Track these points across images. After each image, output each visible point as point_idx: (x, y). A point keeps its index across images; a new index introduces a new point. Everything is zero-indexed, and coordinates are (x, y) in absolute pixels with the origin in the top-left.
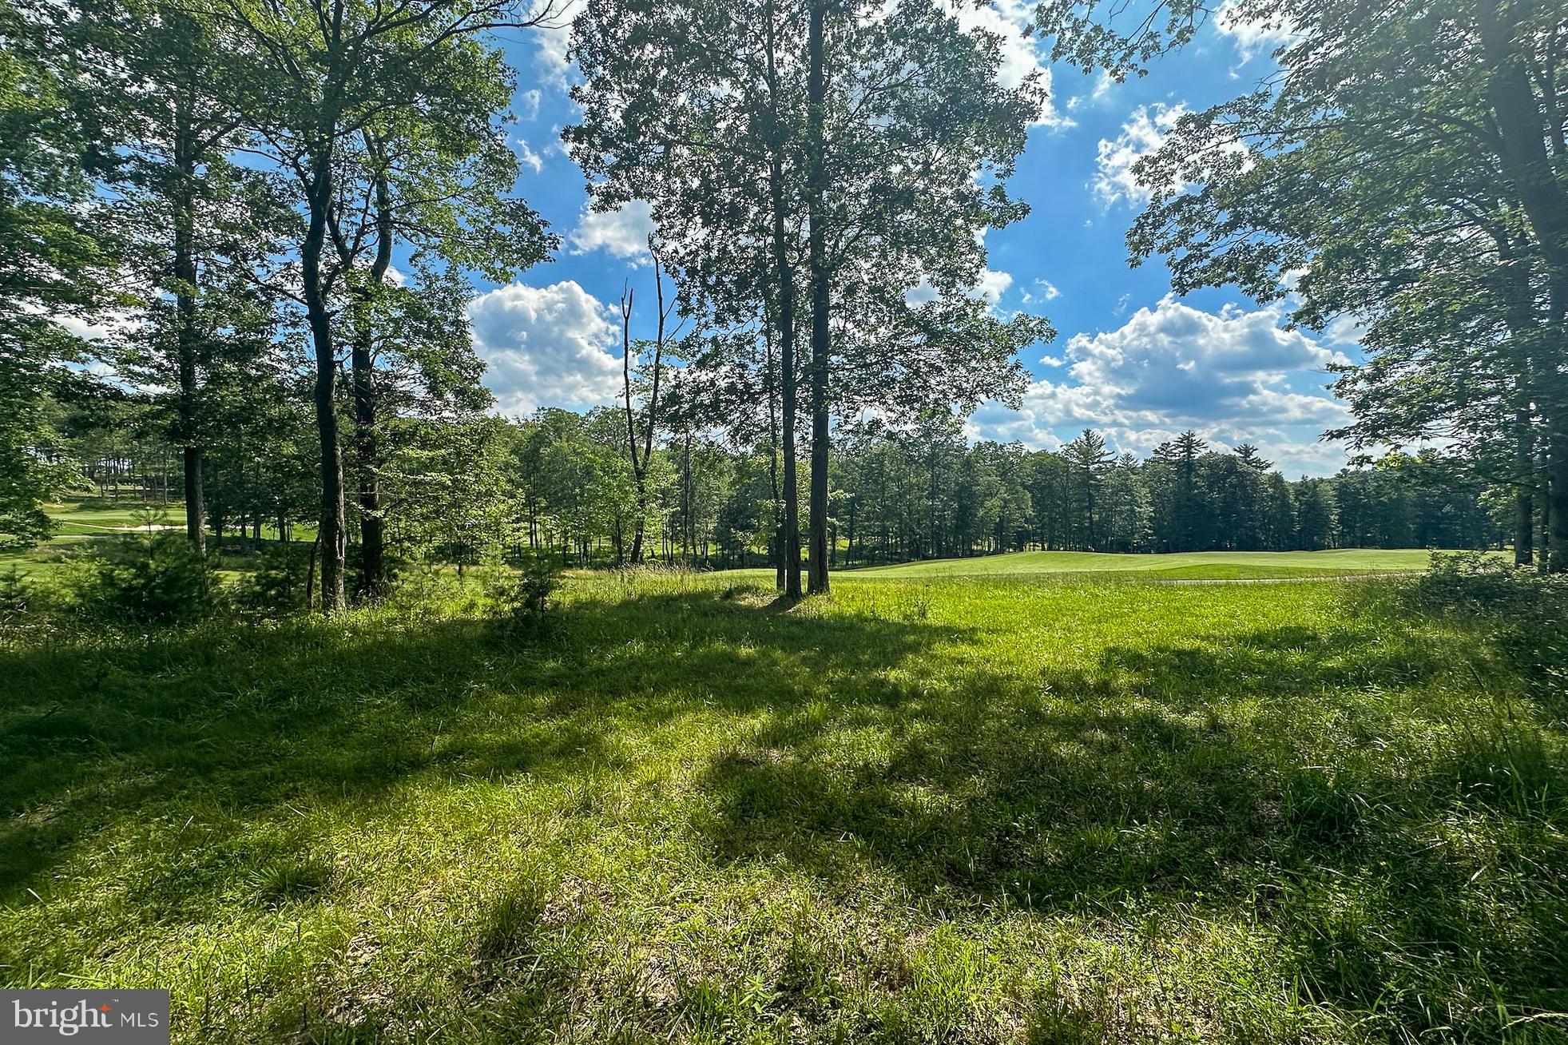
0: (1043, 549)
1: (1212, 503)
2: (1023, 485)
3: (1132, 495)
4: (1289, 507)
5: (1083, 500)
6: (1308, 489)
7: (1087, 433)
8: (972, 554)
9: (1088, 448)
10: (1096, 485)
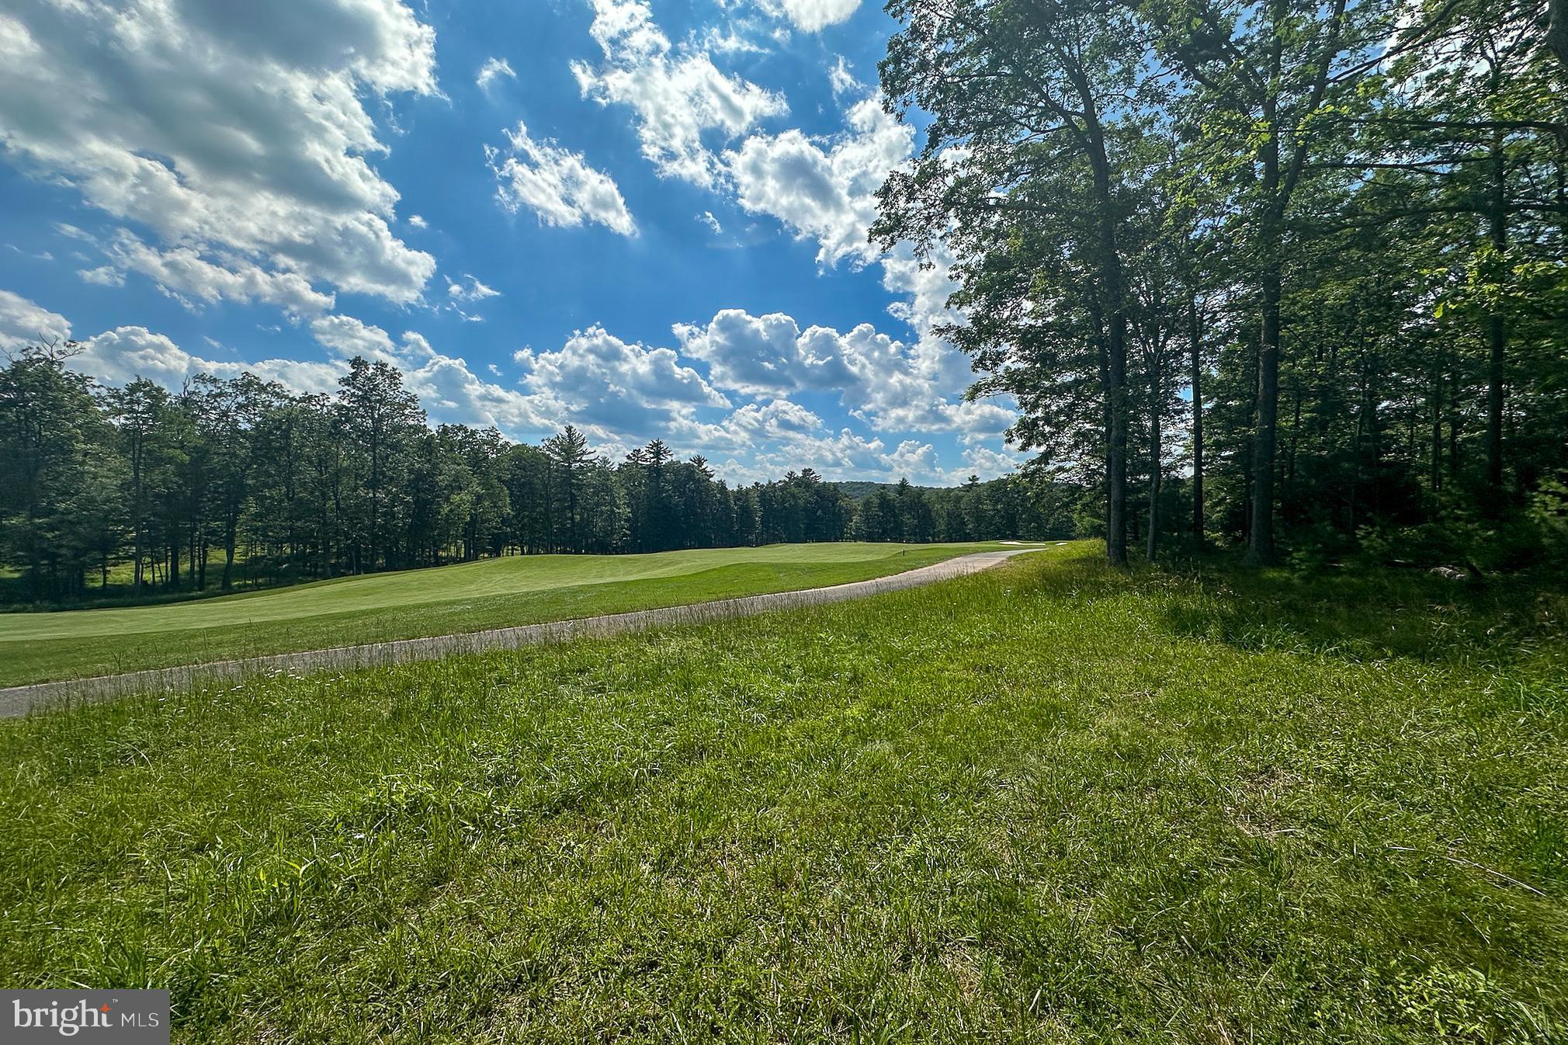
0: (523, 553)
1: (677, 505)
2: (499, 479)
3: (612, 495)
4: (731, 510)
5: (565, 500)
6: (742, 495)
7: (569, 429)
8: (439, 563)
9: (570, 446)
10: (578, 485)
